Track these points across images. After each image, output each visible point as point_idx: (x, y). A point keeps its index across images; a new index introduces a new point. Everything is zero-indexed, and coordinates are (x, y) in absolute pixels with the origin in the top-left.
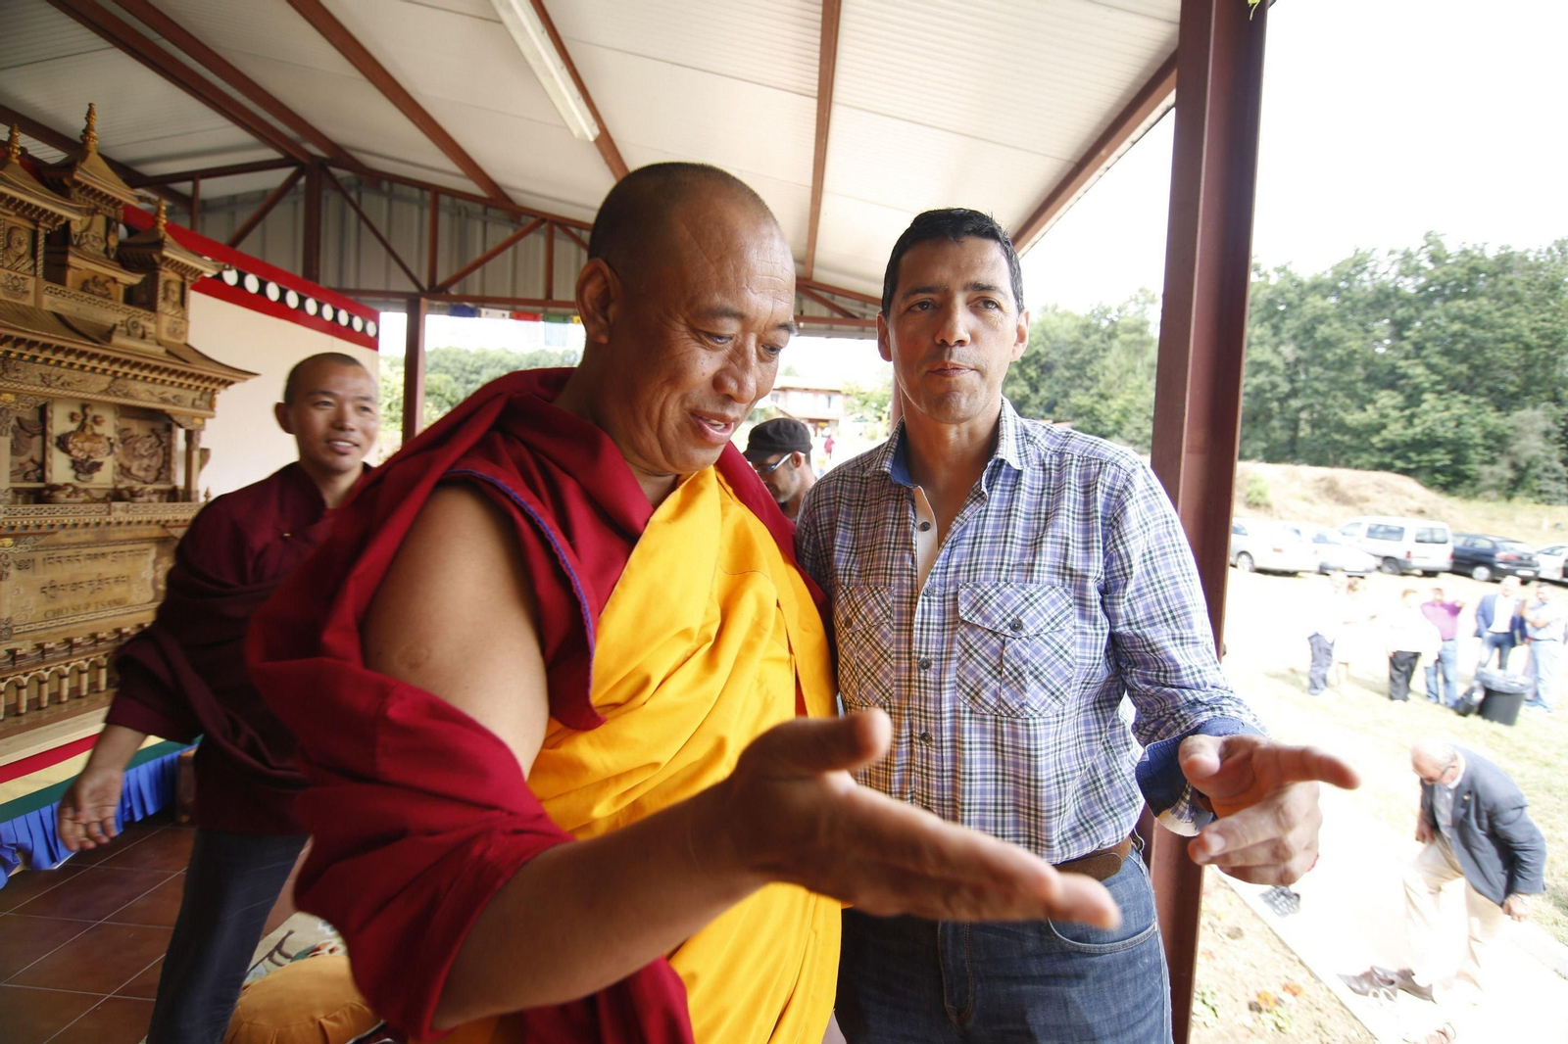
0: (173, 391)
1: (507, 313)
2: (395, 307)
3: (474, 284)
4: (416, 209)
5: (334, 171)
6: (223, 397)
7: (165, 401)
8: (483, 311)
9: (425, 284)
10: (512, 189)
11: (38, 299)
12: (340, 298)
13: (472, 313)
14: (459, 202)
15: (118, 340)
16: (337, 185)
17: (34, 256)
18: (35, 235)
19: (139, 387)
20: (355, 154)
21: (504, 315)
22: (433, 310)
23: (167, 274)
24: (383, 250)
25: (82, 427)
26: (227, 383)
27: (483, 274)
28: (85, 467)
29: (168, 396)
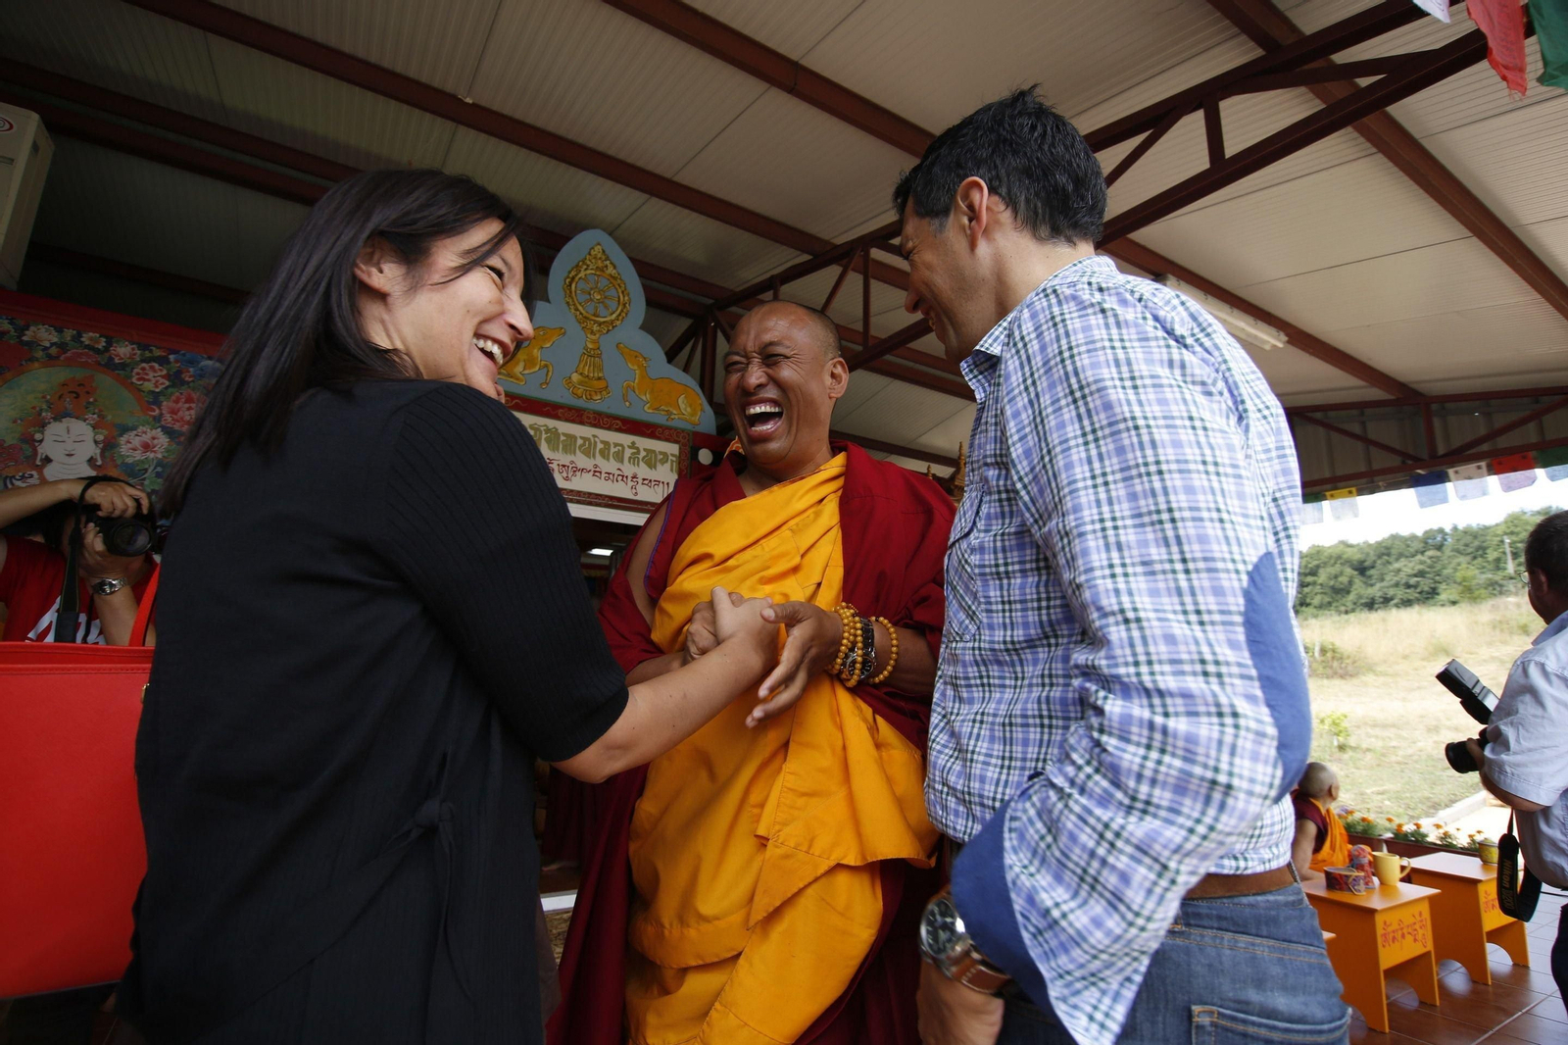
13: (1442, 478)
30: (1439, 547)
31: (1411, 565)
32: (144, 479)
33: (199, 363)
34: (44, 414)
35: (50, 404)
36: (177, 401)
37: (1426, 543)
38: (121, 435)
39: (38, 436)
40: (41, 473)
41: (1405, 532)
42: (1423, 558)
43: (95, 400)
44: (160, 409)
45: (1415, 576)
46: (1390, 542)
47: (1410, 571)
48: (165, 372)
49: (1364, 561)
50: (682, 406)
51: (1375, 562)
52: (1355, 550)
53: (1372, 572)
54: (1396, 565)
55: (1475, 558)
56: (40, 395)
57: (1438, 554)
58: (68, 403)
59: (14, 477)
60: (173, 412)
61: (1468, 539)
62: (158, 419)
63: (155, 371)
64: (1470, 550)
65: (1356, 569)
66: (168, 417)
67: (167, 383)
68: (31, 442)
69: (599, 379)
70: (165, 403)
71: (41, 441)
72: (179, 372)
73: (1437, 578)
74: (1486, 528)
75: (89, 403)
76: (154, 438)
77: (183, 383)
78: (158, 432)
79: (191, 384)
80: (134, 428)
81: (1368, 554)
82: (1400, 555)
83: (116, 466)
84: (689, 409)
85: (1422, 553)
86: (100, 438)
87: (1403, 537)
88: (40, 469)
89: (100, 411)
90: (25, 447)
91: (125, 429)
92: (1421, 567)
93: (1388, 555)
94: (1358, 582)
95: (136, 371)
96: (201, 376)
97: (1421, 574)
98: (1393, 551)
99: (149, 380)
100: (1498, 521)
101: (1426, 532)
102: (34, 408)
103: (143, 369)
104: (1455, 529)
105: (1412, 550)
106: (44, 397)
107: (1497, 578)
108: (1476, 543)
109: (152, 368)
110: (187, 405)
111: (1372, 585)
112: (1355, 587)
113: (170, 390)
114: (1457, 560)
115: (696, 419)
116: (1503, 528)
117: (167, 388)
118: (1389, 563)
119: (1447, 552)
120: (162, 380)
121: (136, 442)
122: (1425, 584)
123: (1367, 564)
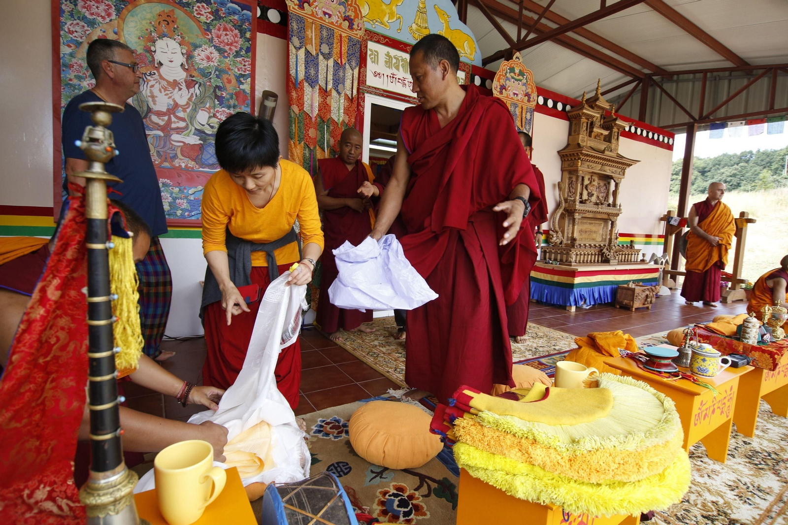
0: (615, 169)
1: (744, 122)
2: (680, 131)
3: (721, 113)
4: (691, 84)
5: (655, 78)
6: (628, 170)
7: (612, 172)
8: (729, 123)
9: (697, 118)
10: (751, 58)
11: (587, 143)
12: (660, 130)
13: (723, 126)
14: (715, 74)
15: (607, 153)
16: (656, 84)
17: (587, 130)
18: (587, 123)
19: (607, 168)
20: (663, 67)
21: (741, 123)
22: (700, 129)
23: (615, 130)
24: (673, 103)
25: (591, 183)
26: (630, 165)
27: (727, 106)
28: (590, 195)
29: (613, 171)
30: (747, 161)
31: (730, 170)
32: (211, 79)
33: (226, 5)
34: (153, 34)
35: (155, 28)
36: (219, 30)
37: (741, 159)
38: (194, 50)
39: (153, 49)
40: (159, 72)
41: (731, 153)
42: (737, 167)
43: (178, 27)
44: (212, 35)
45: (731, 176)
46: (722, 158)
47: (729, 174)
48: (210, 10)
49: (705, 168)
50: (466, 48)
51: (711, 168)
52: (702, 162)
53: (708, 174)
54: (722, 170)
55: (765, 167)
56: (149, 21)
57: (746, 165)
58: (164, 28)
59: (146, 73)
60: (219, 37)
61: (765, 157)
62: (211, 40)
63: (205, 9)
64: (763, 163)
65: (700, 172)
66: (216, 39)
67: (212, 18)
68: (151, 52)
69: (426, 28)
70: (213, 31)
71: (155, 52)
72: (217, 11)
73: (742, 178)
74: (776, 151)
75: (174, 28)
76: (211, 53)
77: (220, 18)
78: (212, 49)
79: (225, 19)
80: (200, 46)
81: (708, 164)
82: (726, 165)
83: (195, 70)
84: (469, 51)
85: (738, 164)
86: (184, 51)
87: (730, 155)
88: (157, 69)
89: (181, 34)
90: (148, 55)
91: (196, 47)
92: (735, 172)
93: (719, 165)
94: (700, 179)
95: (195, 8)
96: (230, 14)
97: (734, 175)
98: (722, 163)
99: (202, 15)
100: (782, 148)
101: (742, 153)
102: (147, 30)
103: (199, 7)
104: (759, 151)
105: (732, 162)
106: (151, 23)
107: (778, 178)
108: (768, 159)
109: (203, 6)
110: (224, 33)
111: (706, 181)
112: (697, 181)
113: (214, 22)
114: (755, 168)
115: (472, 57)
116: (784, 151)
117: (212, 20)
118: (718, 169)
119: (751, 164)
120: (209, 15)
121: (203, 55)
122: (735, 181)
123: (706, 170)
